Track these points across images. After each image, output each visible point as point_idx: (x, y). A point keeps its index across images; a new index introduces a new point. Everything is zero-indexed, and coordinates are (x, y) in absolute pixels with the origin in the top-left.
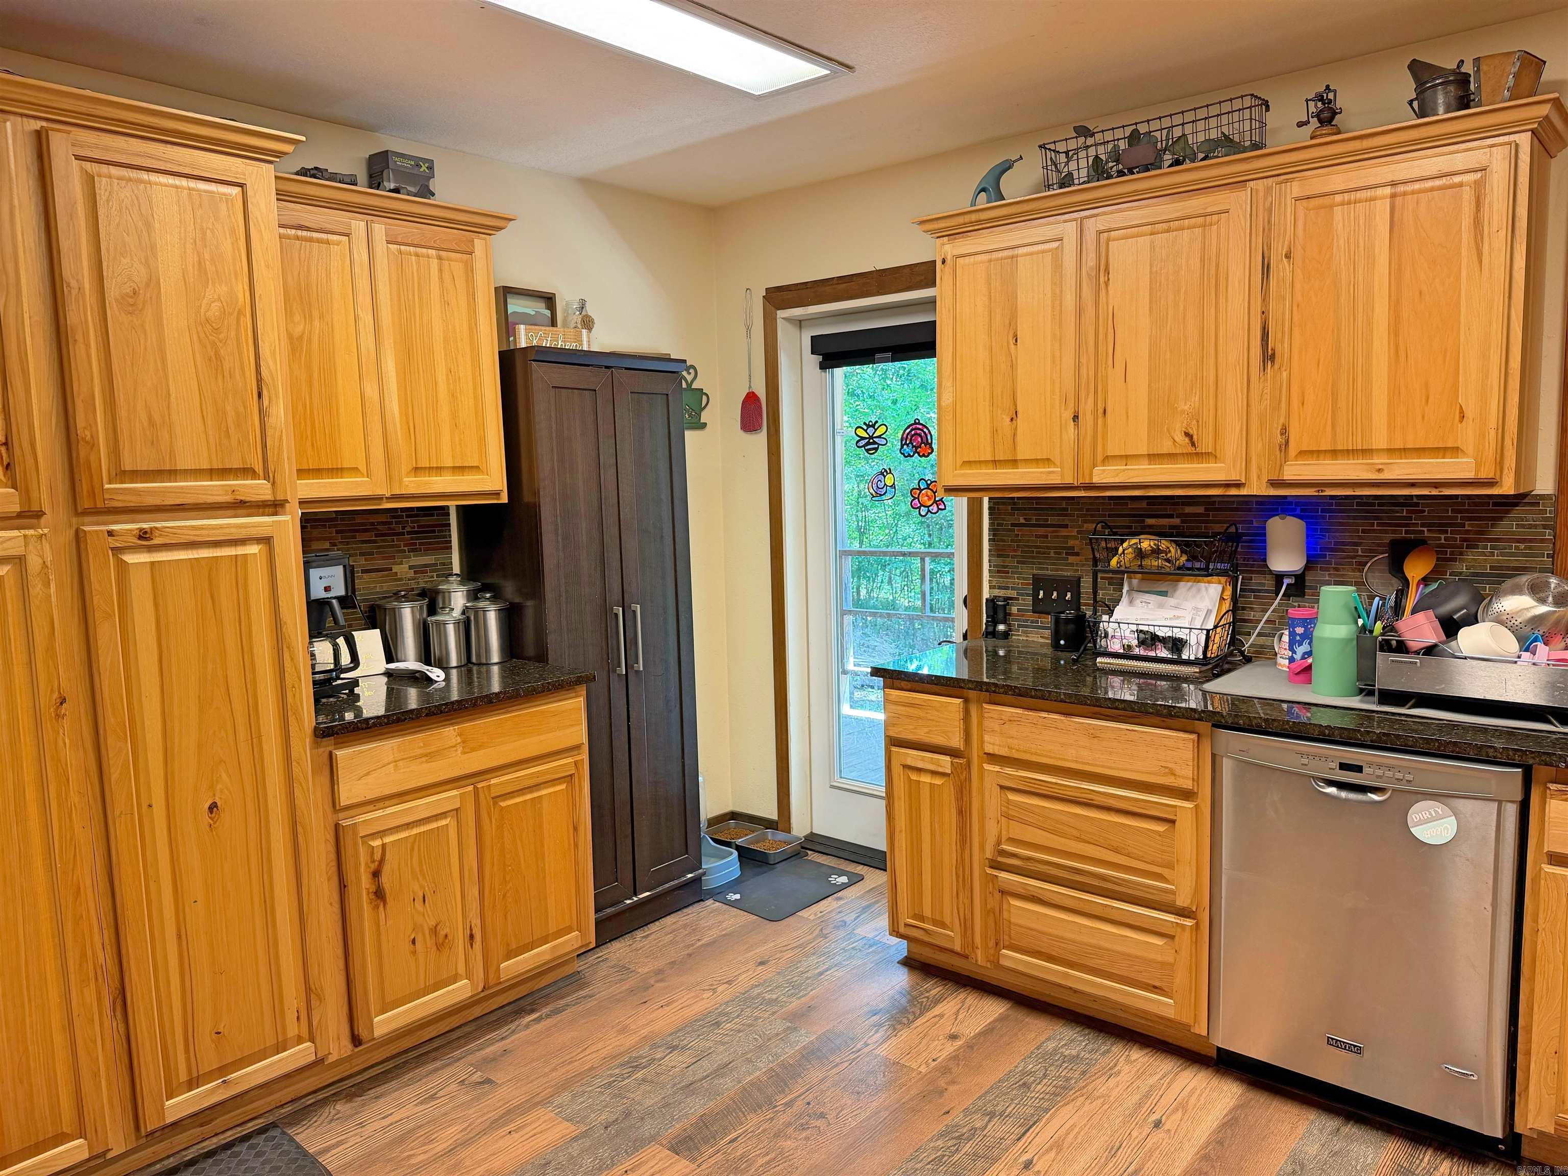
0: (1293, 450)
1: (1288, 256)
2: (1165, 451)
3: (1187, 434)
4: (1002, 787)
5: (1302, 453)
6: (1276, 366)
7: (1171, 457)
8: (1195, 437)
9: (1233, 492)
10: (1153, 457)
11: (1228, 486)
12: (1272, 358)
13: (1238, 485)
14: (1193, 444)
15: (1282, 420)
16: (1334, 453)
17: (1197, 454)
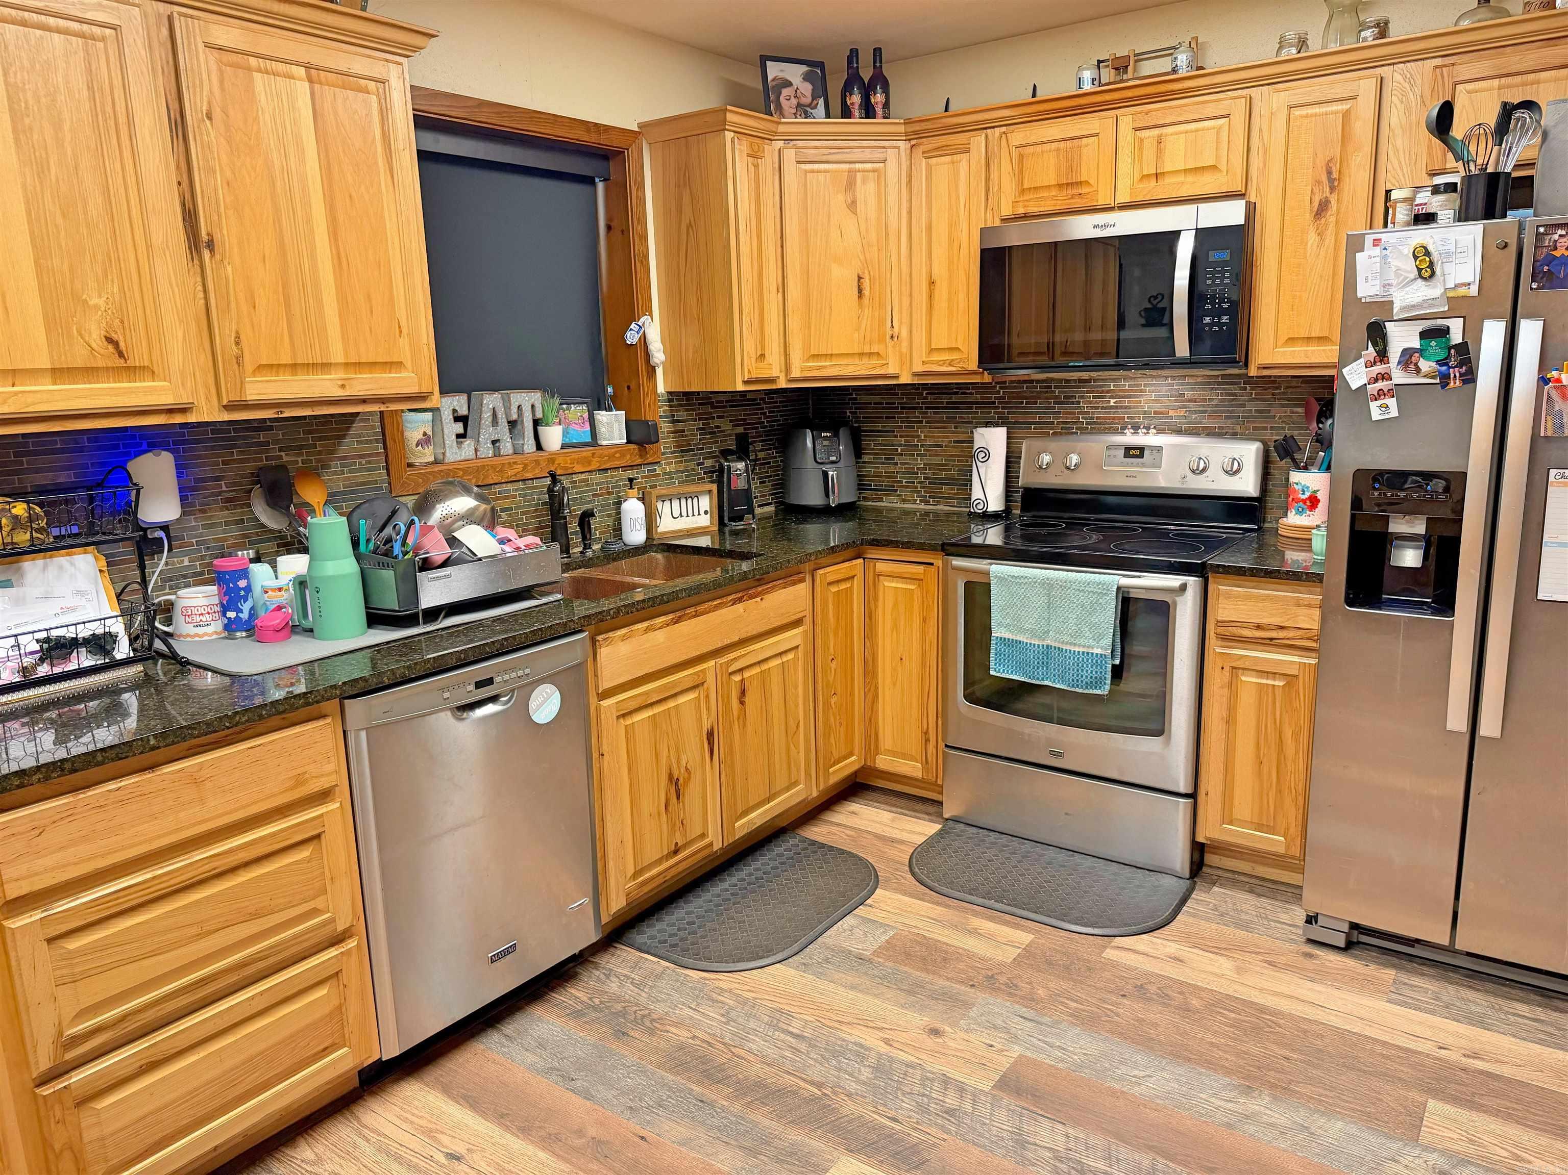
0: (249, 367)
1: (210, 117)
2: (79, 363)
3: (109, 340)
4: (50, 941)
5: (262, 368)
6: (218, 257)
7: (89, 372)
8: (122, 344)
9: (178, 419)
10: (58, 373)
11: (170, 411)
12: (210, 245)
13: (183, 410)
14: (121, 355)
15: (234, 328)
16: (294, 368)
17: (128, 367)
